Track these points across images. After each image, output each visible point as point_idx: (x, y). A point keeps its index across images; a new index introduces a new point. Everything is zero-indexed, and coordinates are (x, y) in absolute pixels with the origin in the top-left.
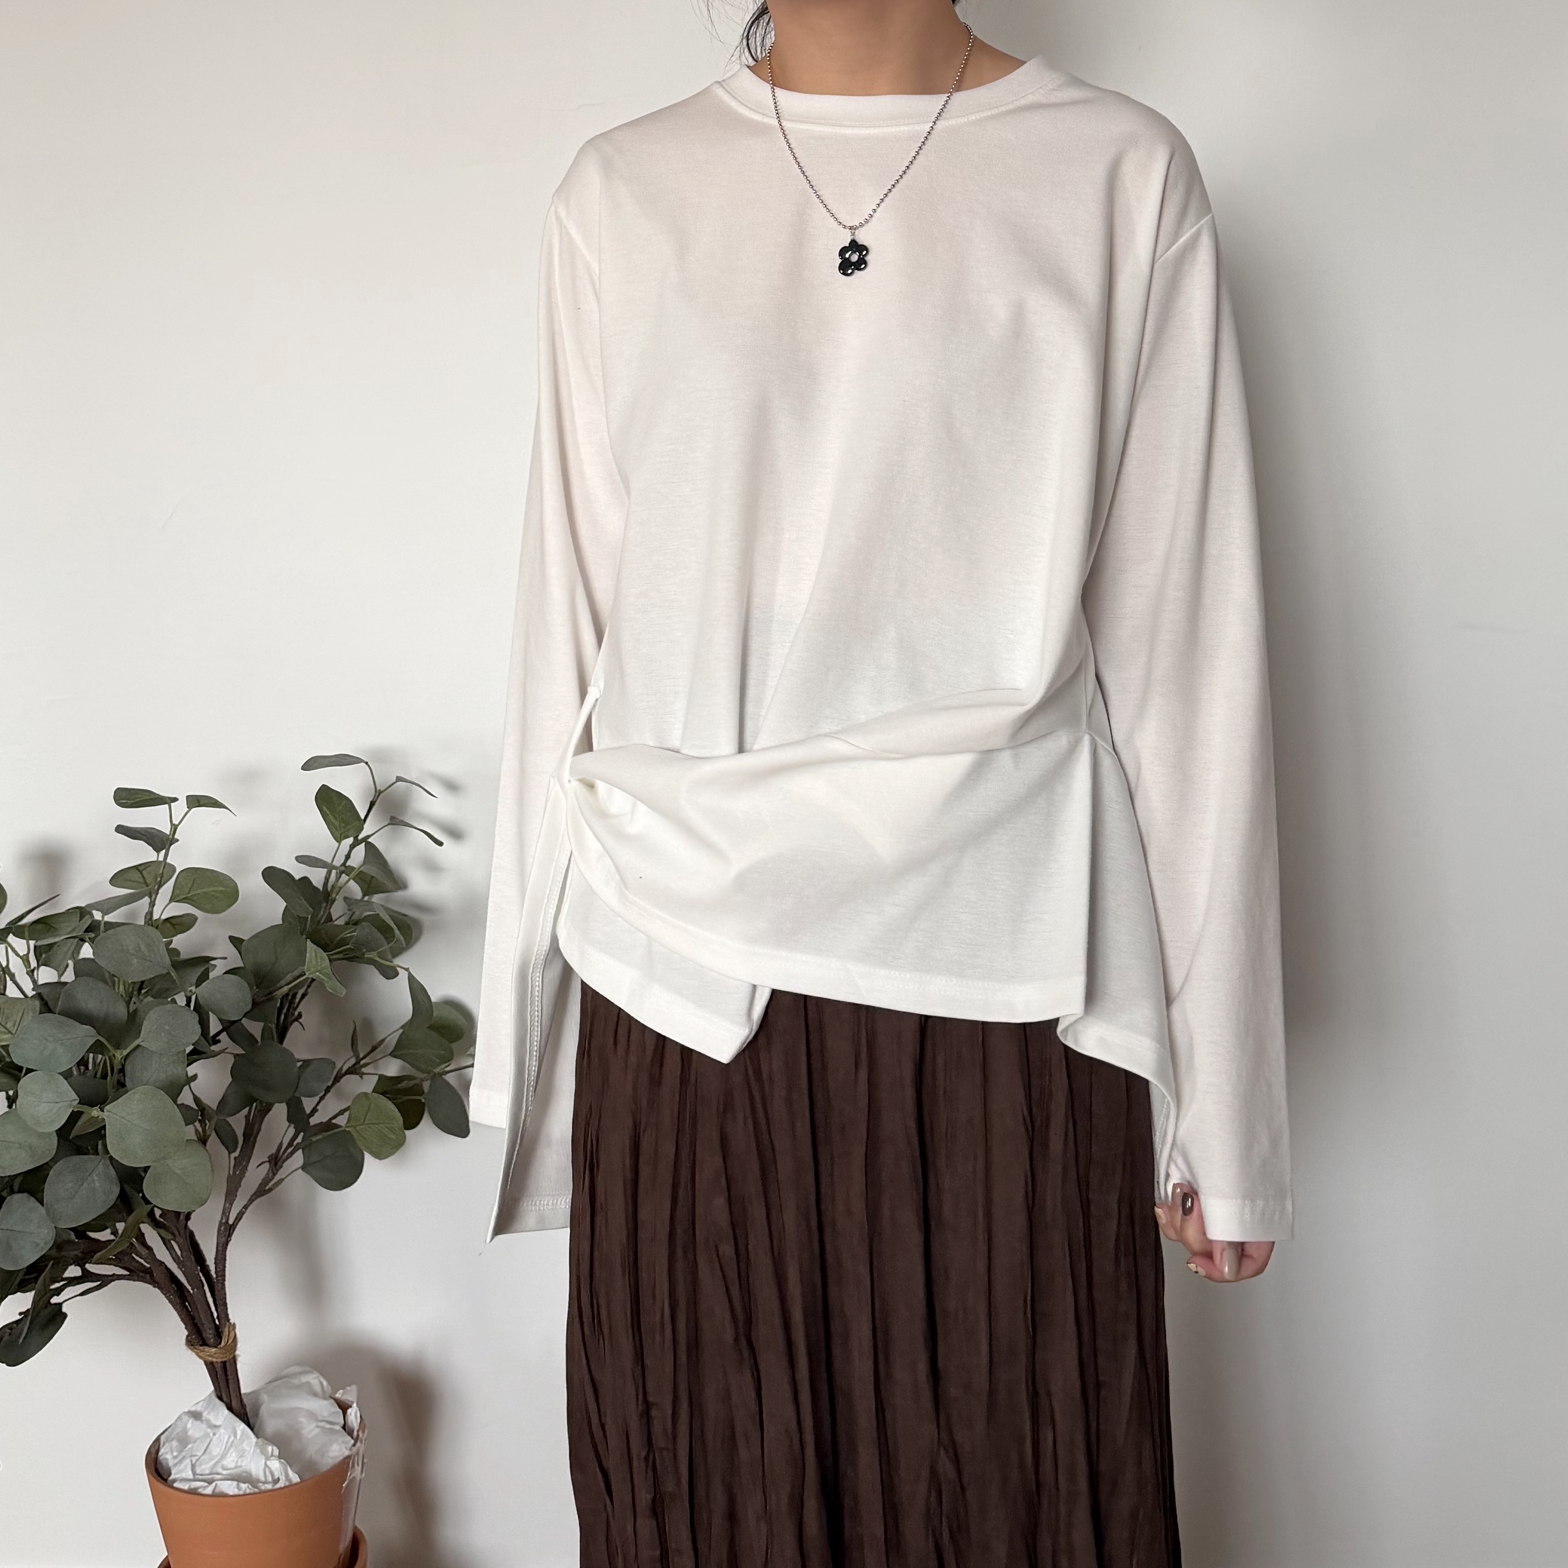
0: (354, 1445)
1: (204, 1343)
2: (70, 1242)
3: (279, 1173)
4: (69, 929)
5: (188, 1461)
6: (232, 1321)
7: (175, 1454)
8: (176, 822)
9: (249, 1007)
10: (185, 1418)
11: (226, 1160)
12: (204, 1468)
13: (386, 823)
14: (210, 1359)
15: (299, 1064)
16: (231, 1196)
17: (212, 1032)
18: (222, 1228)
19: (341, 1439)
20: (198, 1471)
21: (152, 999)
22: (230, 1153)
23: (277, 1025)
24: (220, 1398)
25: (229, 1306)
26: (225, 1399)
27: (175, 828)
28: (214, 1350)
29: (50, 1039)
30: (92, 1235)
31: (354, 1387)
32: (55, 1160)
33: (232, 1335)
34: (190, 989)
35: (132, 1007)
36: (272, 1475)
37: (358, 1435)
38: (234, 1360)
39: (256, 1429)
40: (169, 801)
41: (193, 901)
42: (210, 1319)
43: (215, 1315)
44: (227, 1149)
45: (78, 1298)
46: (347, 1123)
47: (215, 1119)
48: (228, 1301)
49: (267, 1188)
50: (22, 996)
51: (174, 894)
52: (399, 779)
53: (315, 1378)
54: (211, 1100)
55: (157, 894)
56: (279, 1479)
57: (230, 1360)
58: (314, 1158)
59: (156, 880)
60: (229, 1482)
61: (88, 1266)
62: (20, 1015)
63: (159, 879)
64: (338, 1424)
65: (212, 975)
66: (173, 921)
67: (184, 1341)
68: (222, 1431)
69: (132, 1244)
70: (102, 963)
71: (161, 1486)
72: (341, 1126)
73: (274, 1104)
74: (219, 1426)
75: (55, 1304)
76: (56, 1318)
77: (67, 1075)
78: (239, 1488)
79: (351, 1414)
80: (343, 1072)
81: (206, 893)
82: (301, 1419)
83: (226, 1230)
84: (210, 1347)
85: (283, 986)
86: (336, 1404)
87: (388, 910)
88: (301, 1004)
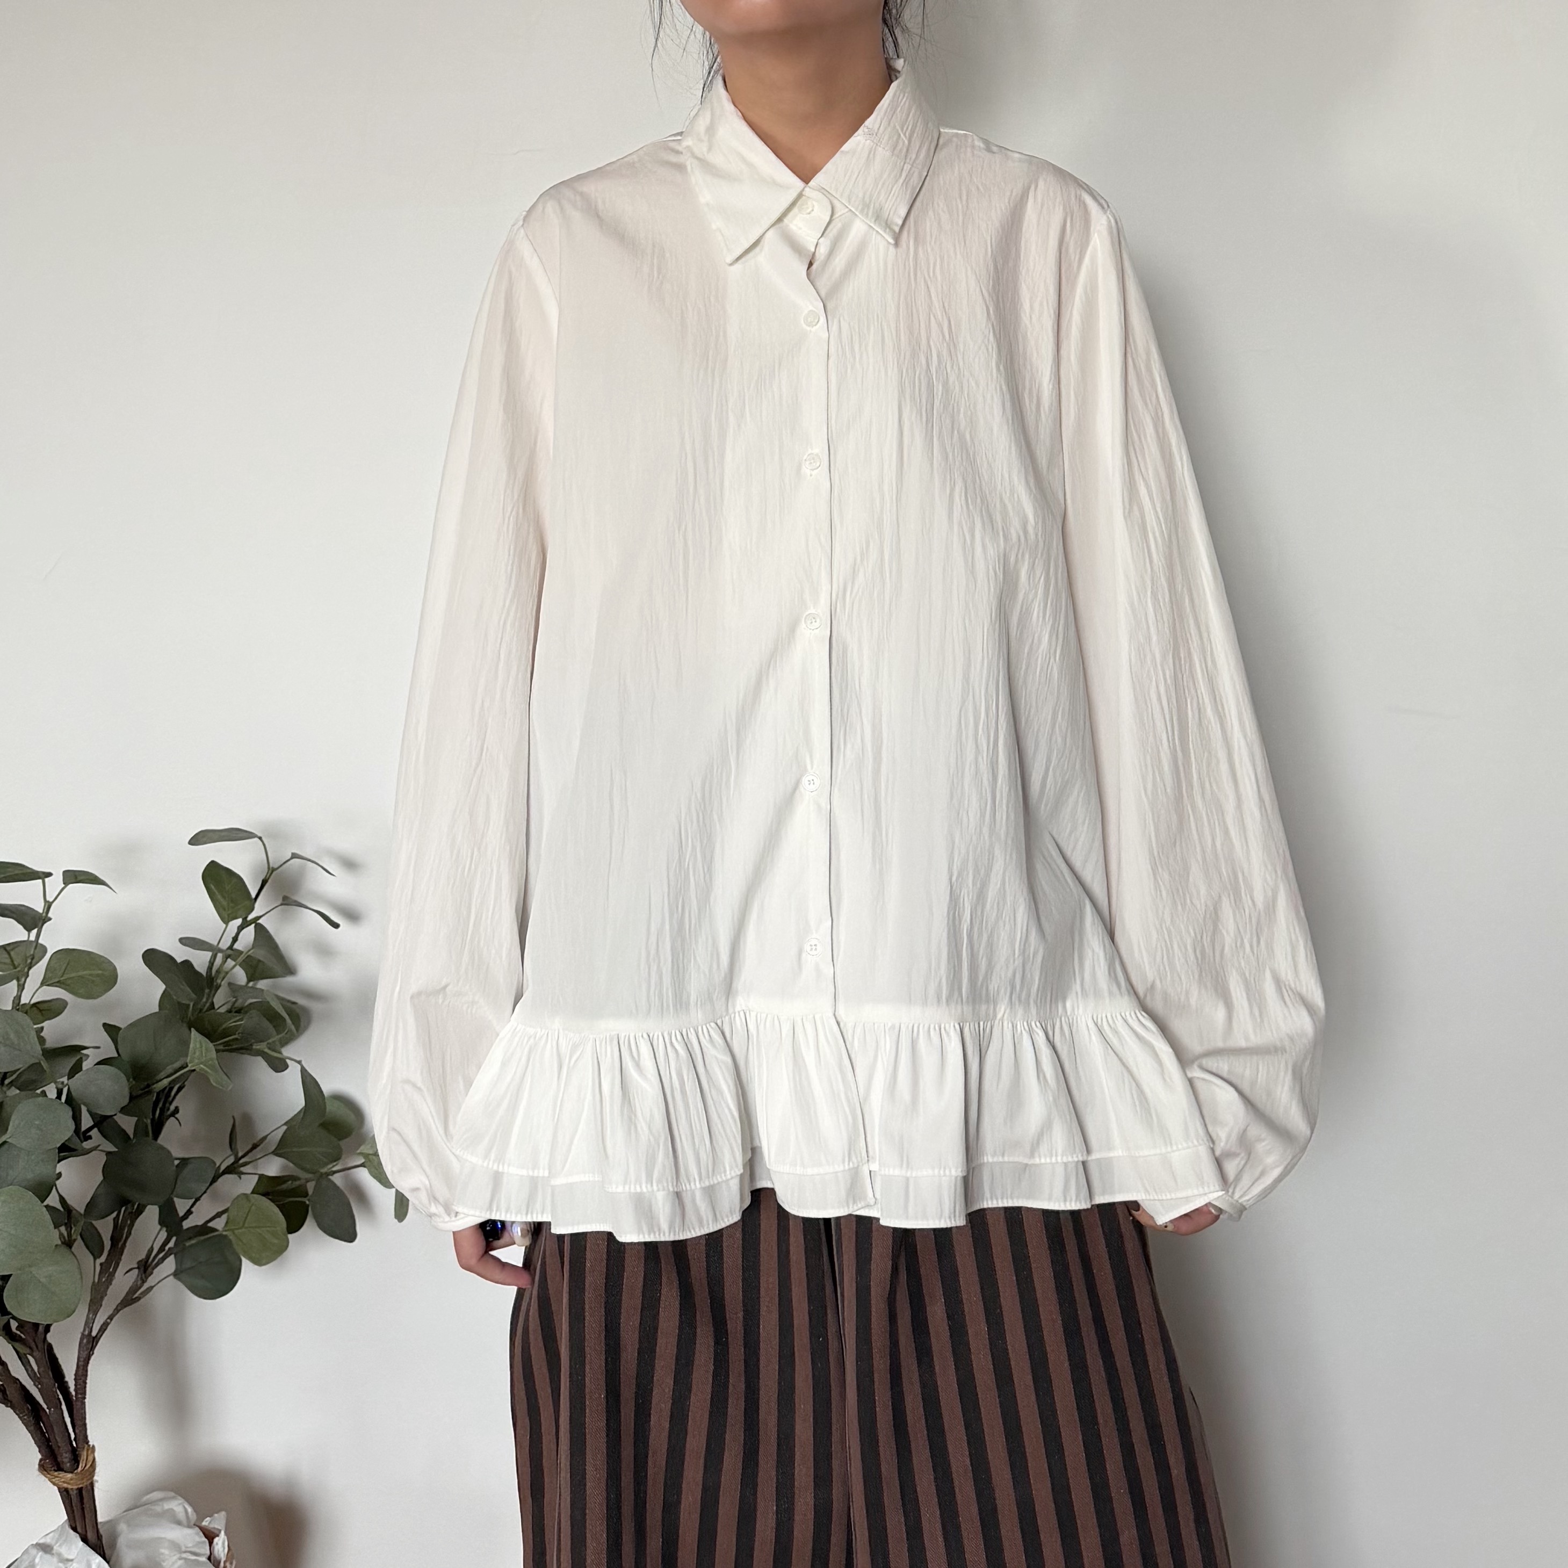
1: (60, 1469)
3: (149, 1280)
6: (91, 1443)
8: (50, 899)
9: (126, 1101)
10: (34, 1551)
11: (91, 1266)
13: (279, 903)
14: (65, 1485)
15: (176, 1162)
16: (95, 1305)
17: (83, 1128)
18: (85, 1341)
22: (95, 1259)
23: (153, 1120)
27: (48, 905)
28: (70, 1475)
31: (223, 1514)
33: (90, 1458)
34: (61, 1080)
38: (92, 1485)
39: (111, 1563)
40: (42, 876)
41: (68, 985)
42: (67, 1441)
43: (73, 1436)
44: (93, 1254)
46: (224, 1226)
48: (87, 1421)
49: (136, 1295)
51: (47, 977)
52: (294, 856)
53: (180, 1504)
57: (86, 1486)
58: (188, 1264)
59: (26, 961)
63: (29, 961)
65: (86, 1065)
66: (41, 1006)
72: (216, 1230)
73: (145, 1207)
79: (217, 1544)
80: (221, 1171)
81: (82, 977)
82: (163, 1551)
83: (88, 1342)
84: (66, 1472)
85: (161, 1080)
86: (201, 1534)
87: (278, 997)
88: (178, 1097)
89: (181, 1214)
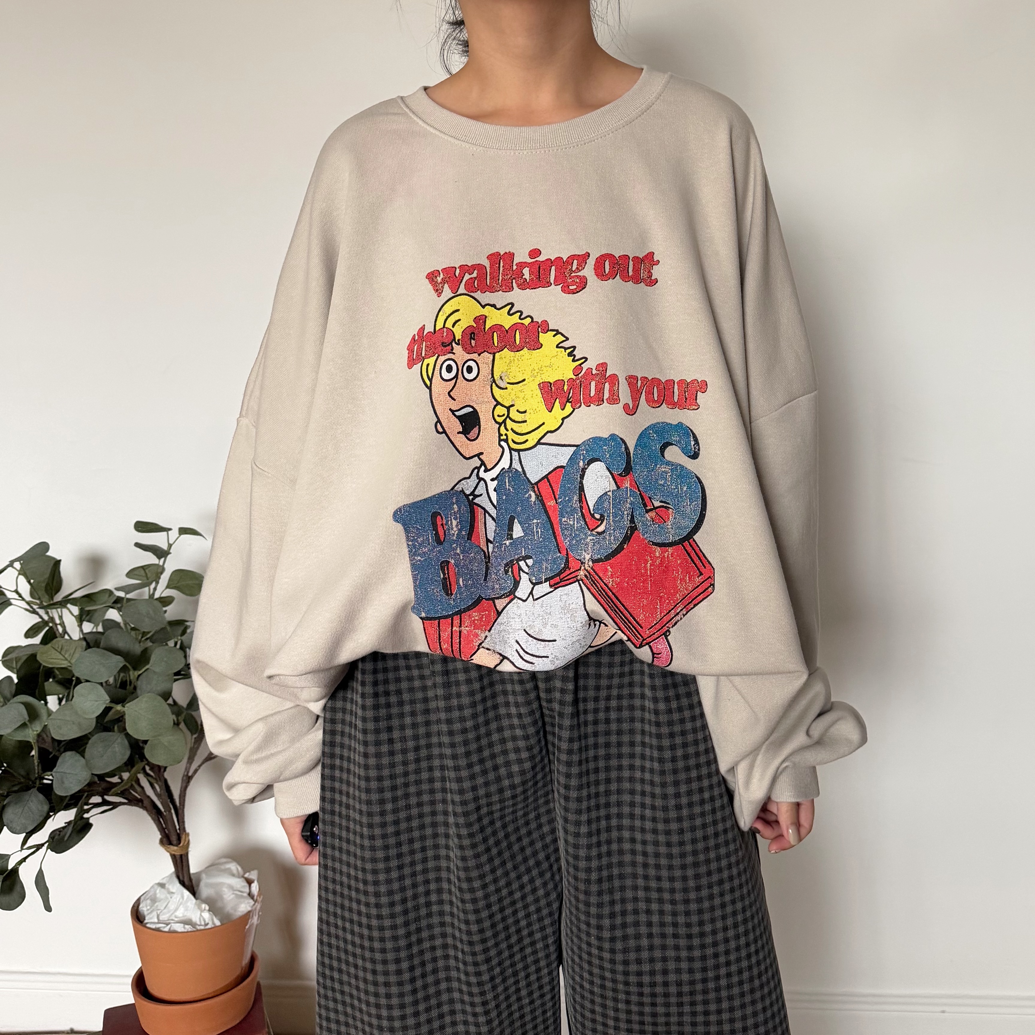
0: (254, 905)
1: (170, 843)
2: (96, 782)
4: (102, 602)
5: (155, 914)
6: (187, 831)
7: (148, 908)
8: (171, 542)
10: (156, 887)
11: (189, 739)
12: (164, 917)
14: (173, 853)
16: (191, 759)
19: (246, 901)
20: (161, 918)
21: (154, 643)
22: (192, 735)
24: (177, 877)
25: (186, 823)
26: (180, 877)
27: (170, 546)
30: (108, 779)
31: (256, 872)
32: (93, 733)
33: (187, 839)
35: (143, 647)
36: (205, 921)
37: (257, 899)
39: (197, 895)
40: (167, 530)
41: (179, 588)
42: (175, 829)
43: (178, 827)
45: (100, 814)
47: (184, 714)
48: (185, 820)
51: (169, 583)
53: (234, 865)
54: (183, 702)
55: (158, 583)
56: (208, 924)
57: (185, 853)
59: (157, 574)
60: (179, 924)
61: (106, 797)
62: (74, 650)
64: (245, 892)
66: (166, 599)
67: (158, 841)
68: (176, 896)
69: (132, 785)
71: (139, 926)
74: (174, 893)
75: (86, 818)
76: (86, 826)
78: (184, 928)
79: (253, 887)
81: (187, 584)
82: (223, 889)
83: (186, 779)
84: (174, 846)
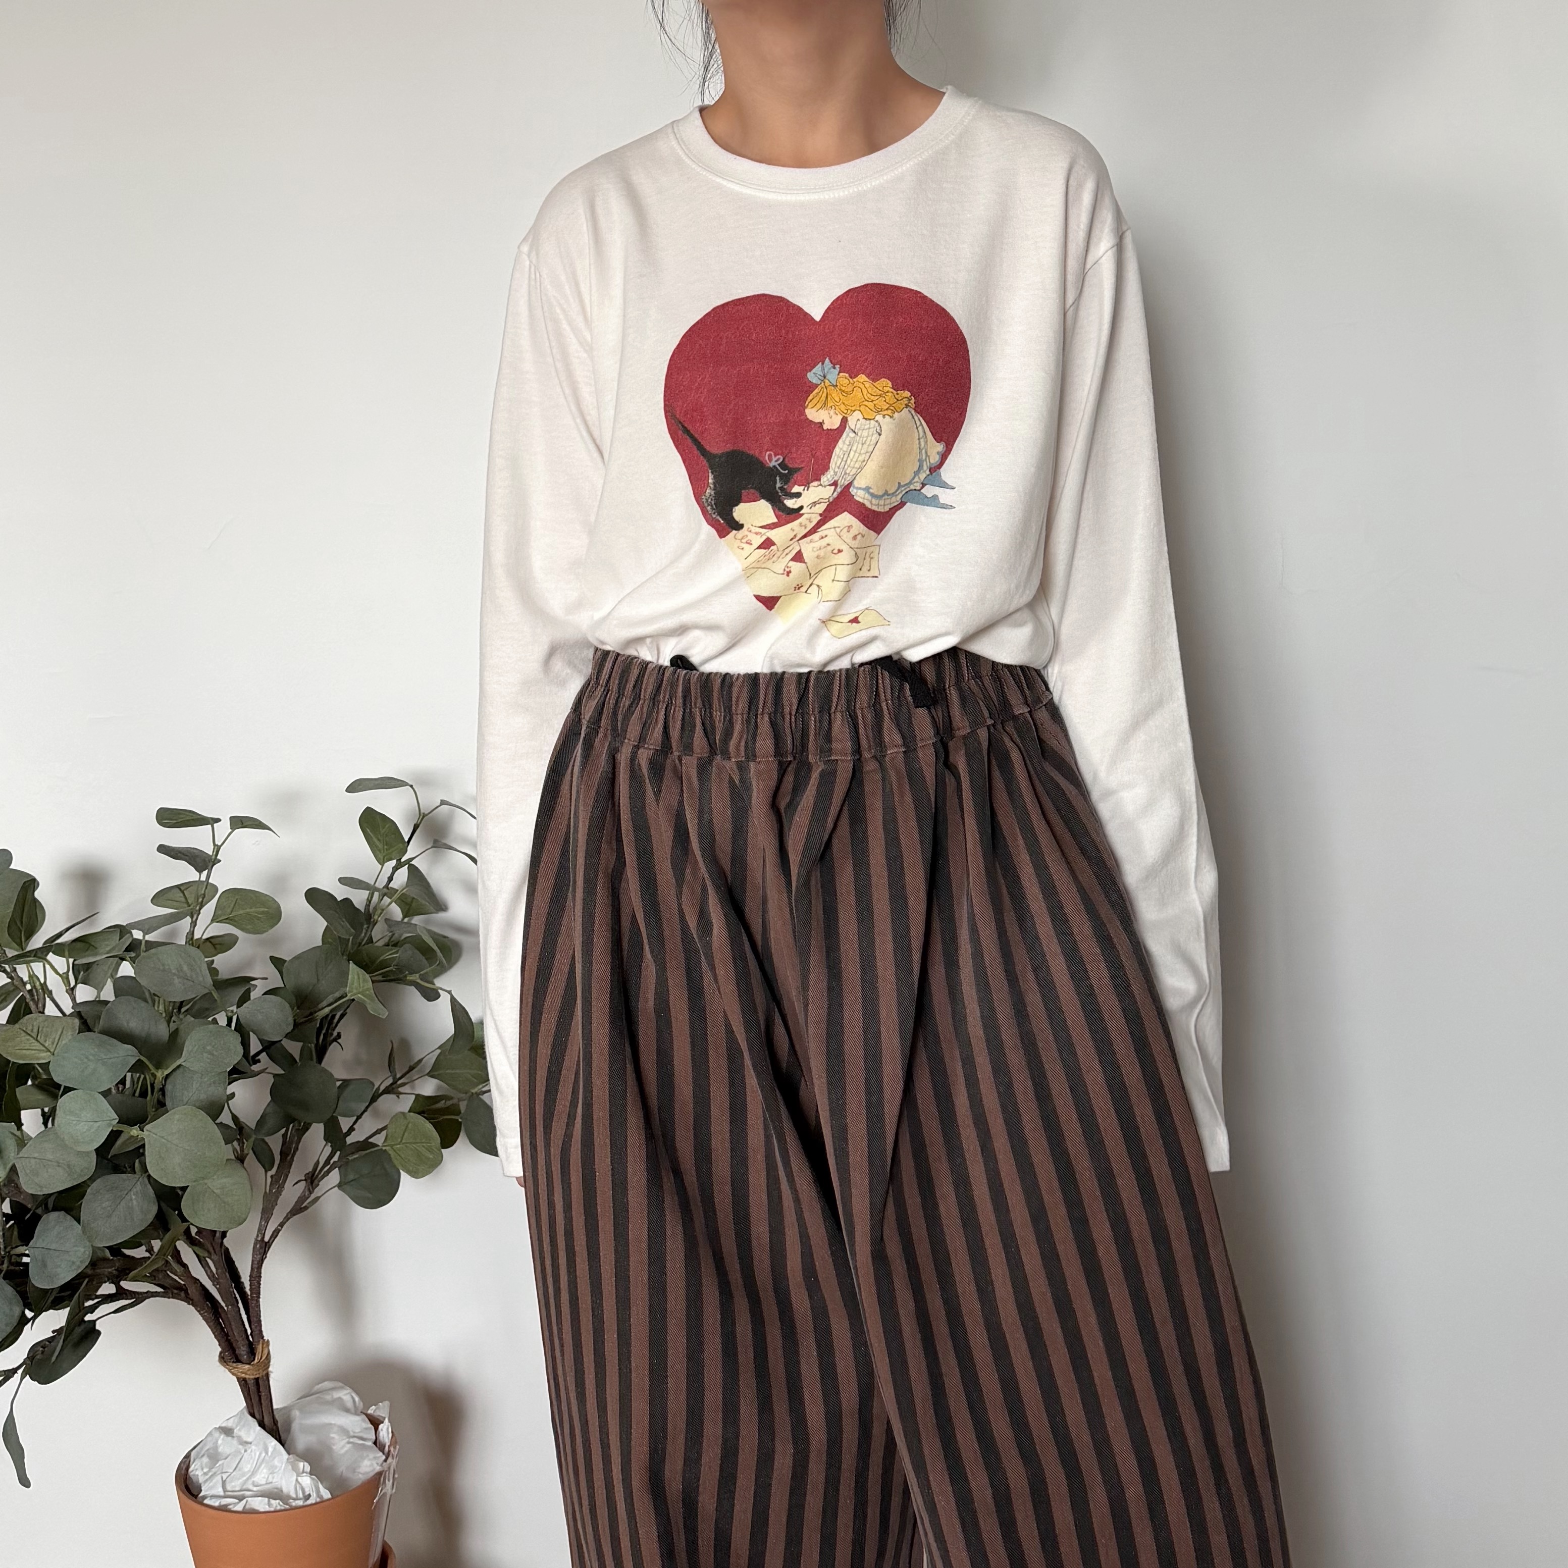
0: (385, 1461)
1: (238, 1360)
2: (105, 1259)
3: (316, 1190)
4: (108, 949)
5: (218, 1479)
6: (266, 1338)
7: (205, 1470)
8: (218, 843)
9: (291, 1028)
10: (217, 1434)
11: (263, 1178)
12: (234, 1485)
13: (429, 846)
14: (243, 1375)
15: (338, 1083)
16: (267, 1214)
17: (252, 1053)
18: (258, 1246)
19: (371, 1456)
20: (229, 1488)
21: (193, 1019)
22: (266, 1172)
23: (316, 1045)
24: (253, 1415)
25: (263, 1323)
26: (257, 1415)
27: (217, 848)
28: (247, 1366)
29: (91, 1057)
30: (127, 1252)
31: (387, 1403)
32: (92, 1179)
33: (266, 1352)
34: (231, 1008)
35: (173, 1026)
36: (303, 1492)
37: (389, 1451)
38: (267, 1376)
39: (286, 1446)
40: (211, 822)
41: (235, 921)
43: (249, 1332)
44: (264, 1167)
45: (112, 1315)
46: (384, 1142)
47: (254, 1137)
48: (262, 1319)
49: (304, 1204)
50: (60, 1015)
51: (216, 914)
52: (443, 803)
54: (250, 1119)
55: (199, 913)
56: (309, 1495)
57: (263, 1377)
58: (351, 1177)
59: (198, 900)
60: (260, 1498)
61: (125, 1284)
62: (59, 1033)
63: (200, 900)
64: (369, 1440)
65: (254, 995)
67: (217, 1358)
68: (253, 1447)
69: (167, 1262)
70: (143, 982)
71: (190, 1503)
72: (378, 1146)
73: (310, 1124)
74: (251, 1443)
75: (89, 1321)
76: (90, 1335)
77: (106, 1094)
78: (269, 1504)
80: (380, 1091)
81: (248, 914)
82: (332, 1435)
83: (261, 1247)
84: (243, 1363)
85: (323, 1008)
86: (367, 1420)
87: (429, 931)
88: (339, 1025)
89: (345, 1130)
